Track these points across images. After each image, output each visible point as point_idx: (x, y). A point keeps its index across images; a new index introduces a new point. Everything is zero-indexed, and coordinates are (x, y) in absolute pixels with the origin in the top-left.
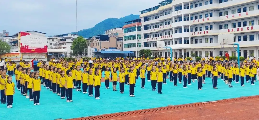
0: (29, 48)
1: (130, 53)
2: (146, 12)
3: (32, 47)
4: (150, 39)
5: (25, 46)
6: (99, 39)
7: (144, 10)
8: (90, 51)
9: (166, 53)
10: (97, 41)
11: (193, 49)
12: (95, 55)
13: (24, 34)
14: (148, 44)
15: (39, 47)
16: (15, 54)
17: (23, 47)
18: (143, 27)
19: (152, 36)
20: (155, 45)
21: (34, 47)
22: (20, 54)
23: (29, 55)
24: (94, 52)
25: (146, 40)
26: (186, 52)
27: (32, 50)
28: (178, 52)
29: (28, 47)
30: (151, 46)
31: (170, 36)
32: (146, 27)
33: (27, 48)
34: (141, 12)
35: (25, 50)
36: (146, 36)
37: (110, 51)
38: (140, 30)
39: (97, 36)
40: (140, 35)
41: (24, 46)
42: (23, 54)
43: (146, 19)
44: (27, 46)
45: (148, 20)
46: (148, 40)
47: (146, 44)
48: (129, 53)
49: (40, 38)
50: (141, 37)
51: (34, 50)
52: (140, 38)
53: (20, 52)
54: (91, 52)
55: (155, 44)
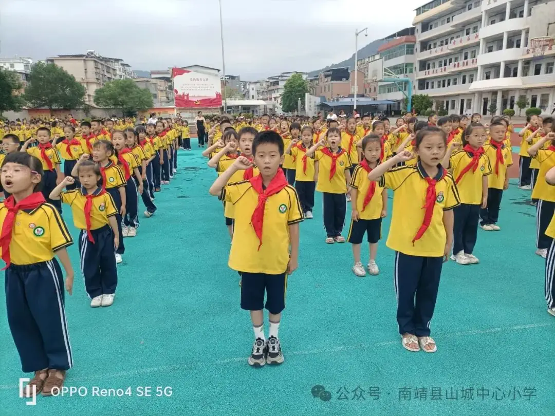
0: (190, 99)
1: (390, 104)
2: (427, 11)
3: (194, 96)
4: (431, 70)
5: (184, 95)
6: (330, 78)
7: (424, 7)
8: (310, 102)
9: (462, 101)
10: (327, 81)
11: (527, 90)
12: (319, 110)
13: (179, 71)
14: (428, 84)
15: (207, 95)
16: (166, 110)
17: (180, 96)
18: (418, 46)
19: (437, 65)
20: (442, 85)
21: (199, 96)
22: (175, 109)
23: (191, 111)
24: (317, 104)
25: (422, 75)
26: (509, 97)
27: (196, 102)
28: (489, 99)
29: (188, 96)
30: (432, 87)
31: (475, 61)
32: (425, 45)
33: (186, 98)
34: (416, 11)
35: (184, 102)
36: (424, 65)
37: (350, 101)
38: (412, 53)
39: (326, 73)
40: (412, 64)
41: (182, 94)
42: (181, 110)
43: (426, 26)
44: (186, 94)
45: (431, 28)
46: (427, 73)
47: (423, 84)
48: (388, 104)
49: (207, 80)
50: (414, 68)
51: (199, 103)
52: (411, 71)
53: (174, 107)
54: (313, 104)
55: (442, 82)
